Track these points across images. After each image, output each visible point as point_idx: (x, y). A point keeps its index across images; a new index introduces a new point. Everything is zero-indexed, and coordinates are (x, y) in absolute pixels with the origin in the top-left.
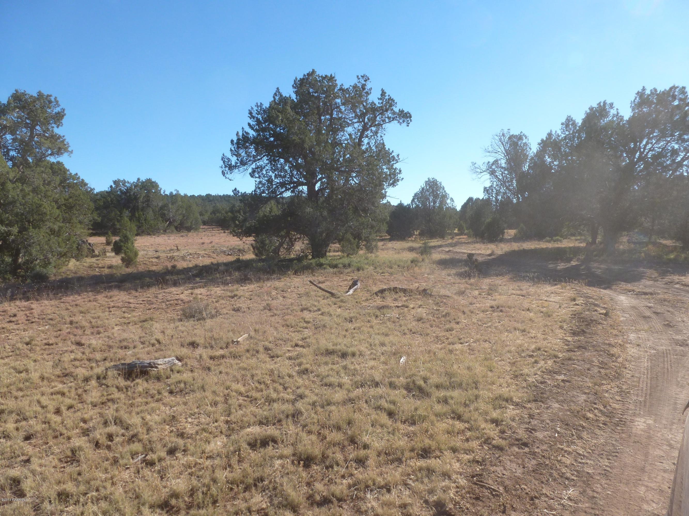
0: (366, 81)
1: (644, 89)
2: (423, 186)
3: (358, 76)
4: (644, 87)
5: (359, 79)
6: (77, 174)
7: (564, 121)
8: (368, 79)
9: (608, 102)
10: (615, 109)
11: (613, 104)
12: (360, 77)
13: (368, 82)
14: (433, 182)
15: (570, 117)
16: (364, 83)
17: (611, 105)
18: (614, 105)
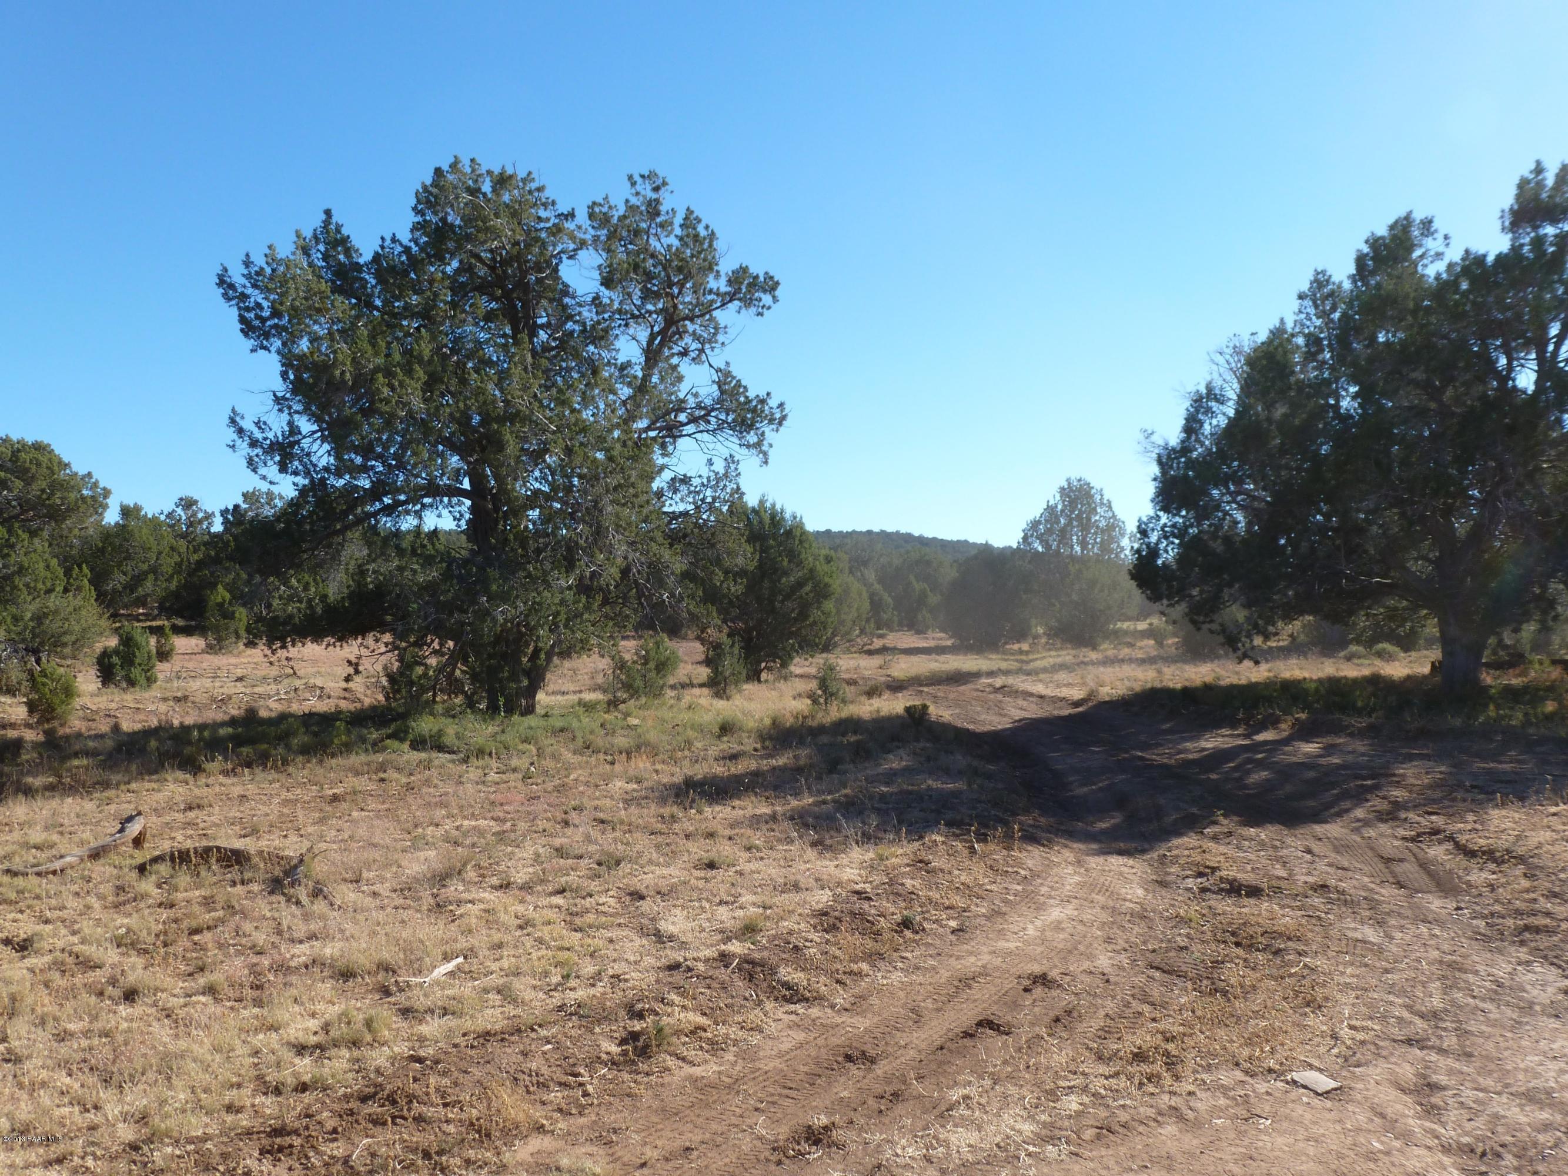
0: (656, 189)
1: (1539, 169)
2: (1052, 503)
3: (630, 177)
4: (1538, 163)
5: (634, 184)
6: (89, 475)
7: (1305, 287)
8: (665, 184)
9: (1418, 216)
10: (1440, 236)
11: (1430, 222)
12: (637, 178)
13: (663, 194)
14: (1080, 489)
15: (1323, 272)
16: (654, 196)
17: (1427, 225)
18: (1435, 225)
